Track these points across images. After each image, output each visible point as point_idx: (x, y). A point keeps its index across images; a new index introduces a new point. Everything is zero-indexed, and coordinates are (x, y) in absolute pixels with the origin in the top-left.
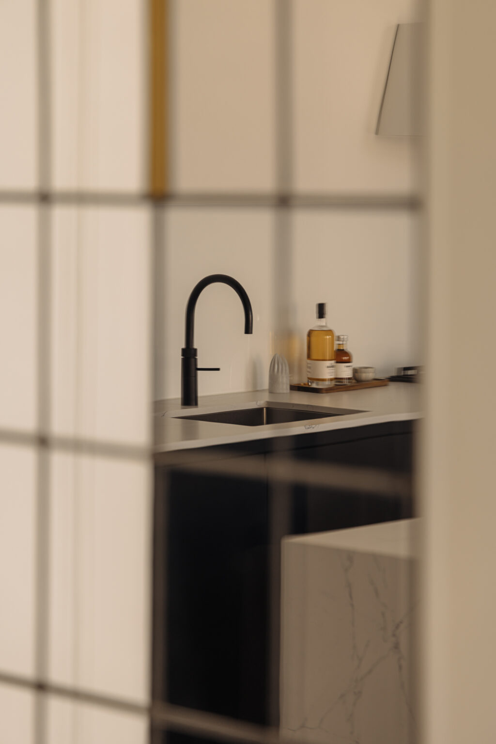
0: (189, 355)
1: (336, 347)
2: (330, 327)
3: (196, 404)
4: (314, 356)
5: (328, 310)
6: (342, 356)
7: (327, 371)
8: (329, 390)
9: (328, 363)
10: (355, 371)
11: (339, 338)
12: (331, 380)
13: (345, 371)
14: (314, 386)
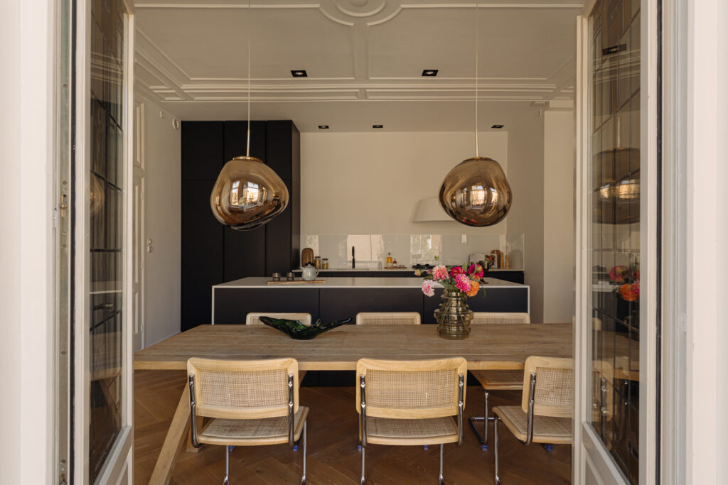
1: (393, 261)
12: (391, 266)
13: (395, 265)
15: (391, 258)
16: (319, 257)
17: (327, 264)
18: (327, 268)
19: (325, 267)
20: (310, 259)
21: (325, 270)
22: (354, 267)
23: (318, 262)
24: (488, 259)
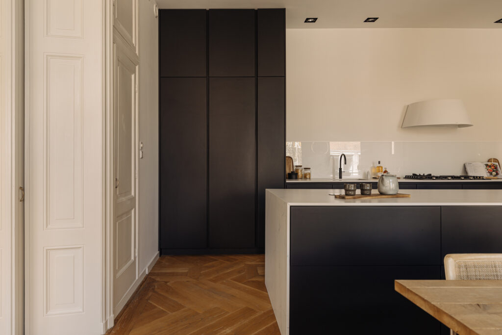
0: (340, 169)
1: (384, 170)
15: (382, 167)
16: (301, 166)
17: (310, 174)
18: (310, 178)
19: (308, 177)
20: (290, 169)
21: (308, 181)
22: (340, 177)
23: (300, 171)
24: (489, 168)
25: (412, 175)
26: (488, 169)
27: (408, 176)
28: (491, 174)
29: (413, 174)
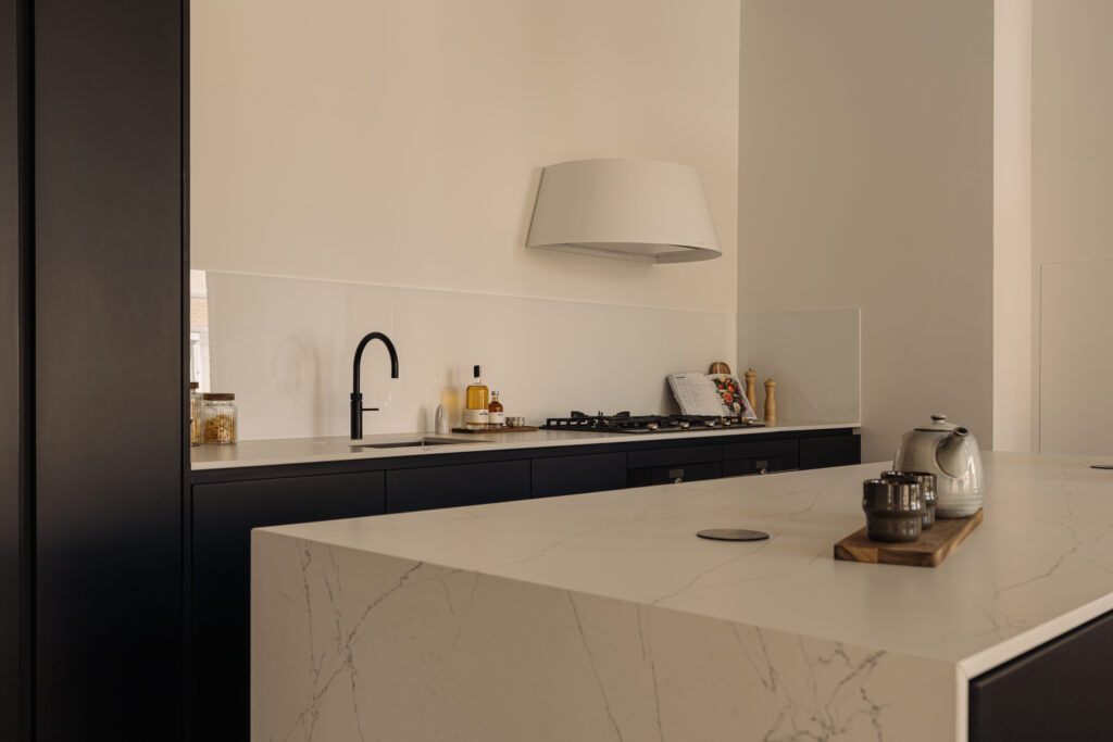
0: (356, 398)
1: (490, 401)
2: (483, 384)
3: (361, 438)
4: (471, 406)
5: (482, 371)
6: (495, 407)
7: (481, 417)
8: (481, 432)
9: (482, 411)
10: (508, 419)
11: (493, 393)
12: (485, 424)
13: (498, 418)
14: (470, 427)
17: (232, 424)
24: (724, 391)
25: (569, 416)
26: (722, 394)
27: (559, 421)
28: (732, 409)
29: (573, 413)
